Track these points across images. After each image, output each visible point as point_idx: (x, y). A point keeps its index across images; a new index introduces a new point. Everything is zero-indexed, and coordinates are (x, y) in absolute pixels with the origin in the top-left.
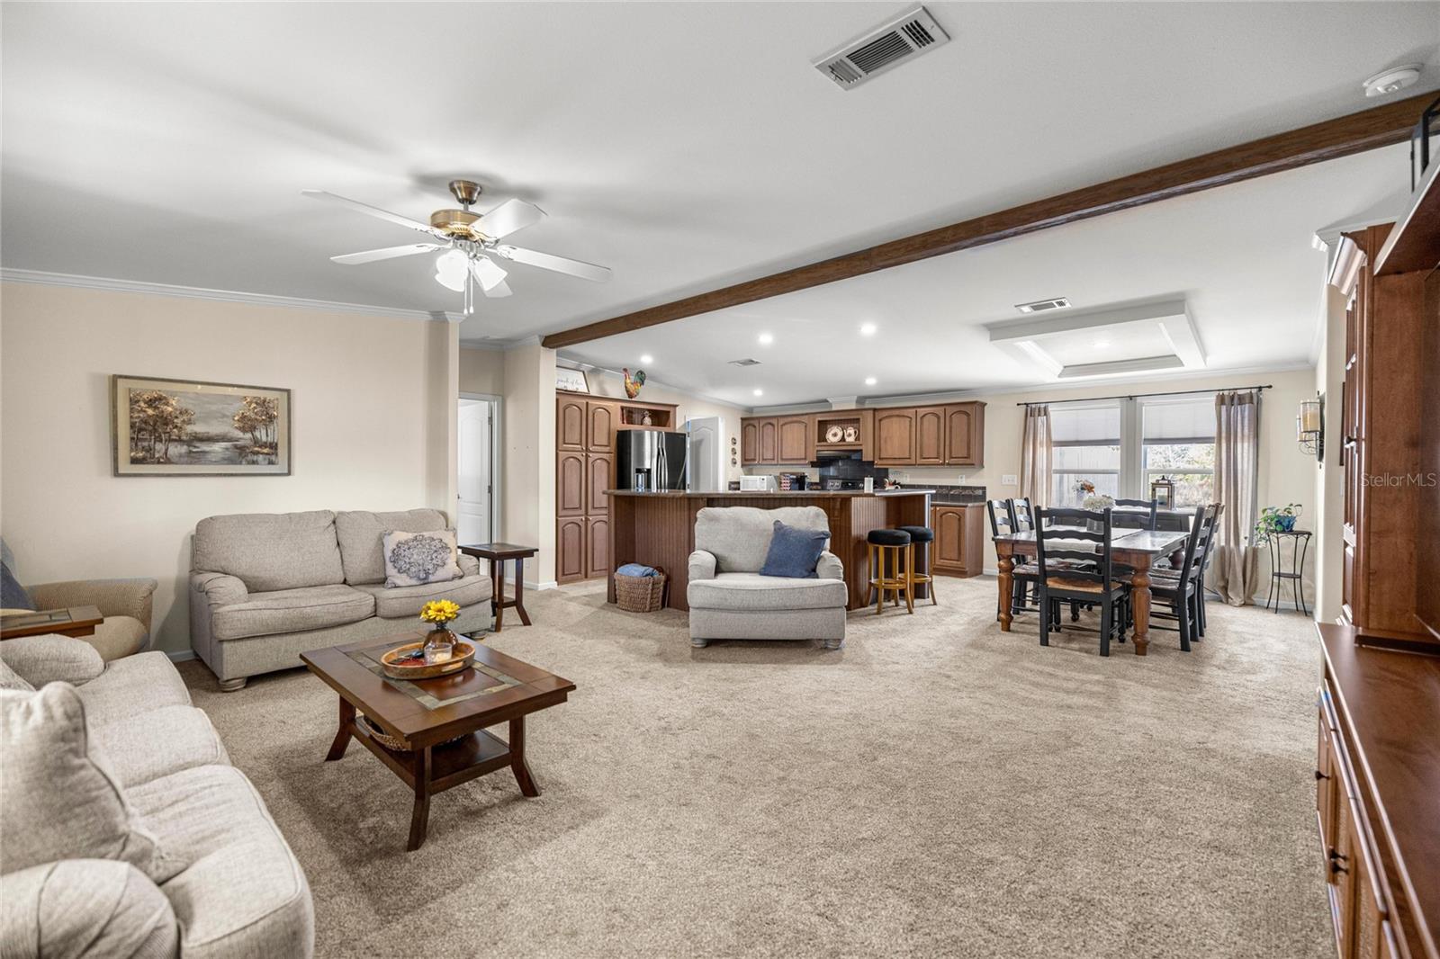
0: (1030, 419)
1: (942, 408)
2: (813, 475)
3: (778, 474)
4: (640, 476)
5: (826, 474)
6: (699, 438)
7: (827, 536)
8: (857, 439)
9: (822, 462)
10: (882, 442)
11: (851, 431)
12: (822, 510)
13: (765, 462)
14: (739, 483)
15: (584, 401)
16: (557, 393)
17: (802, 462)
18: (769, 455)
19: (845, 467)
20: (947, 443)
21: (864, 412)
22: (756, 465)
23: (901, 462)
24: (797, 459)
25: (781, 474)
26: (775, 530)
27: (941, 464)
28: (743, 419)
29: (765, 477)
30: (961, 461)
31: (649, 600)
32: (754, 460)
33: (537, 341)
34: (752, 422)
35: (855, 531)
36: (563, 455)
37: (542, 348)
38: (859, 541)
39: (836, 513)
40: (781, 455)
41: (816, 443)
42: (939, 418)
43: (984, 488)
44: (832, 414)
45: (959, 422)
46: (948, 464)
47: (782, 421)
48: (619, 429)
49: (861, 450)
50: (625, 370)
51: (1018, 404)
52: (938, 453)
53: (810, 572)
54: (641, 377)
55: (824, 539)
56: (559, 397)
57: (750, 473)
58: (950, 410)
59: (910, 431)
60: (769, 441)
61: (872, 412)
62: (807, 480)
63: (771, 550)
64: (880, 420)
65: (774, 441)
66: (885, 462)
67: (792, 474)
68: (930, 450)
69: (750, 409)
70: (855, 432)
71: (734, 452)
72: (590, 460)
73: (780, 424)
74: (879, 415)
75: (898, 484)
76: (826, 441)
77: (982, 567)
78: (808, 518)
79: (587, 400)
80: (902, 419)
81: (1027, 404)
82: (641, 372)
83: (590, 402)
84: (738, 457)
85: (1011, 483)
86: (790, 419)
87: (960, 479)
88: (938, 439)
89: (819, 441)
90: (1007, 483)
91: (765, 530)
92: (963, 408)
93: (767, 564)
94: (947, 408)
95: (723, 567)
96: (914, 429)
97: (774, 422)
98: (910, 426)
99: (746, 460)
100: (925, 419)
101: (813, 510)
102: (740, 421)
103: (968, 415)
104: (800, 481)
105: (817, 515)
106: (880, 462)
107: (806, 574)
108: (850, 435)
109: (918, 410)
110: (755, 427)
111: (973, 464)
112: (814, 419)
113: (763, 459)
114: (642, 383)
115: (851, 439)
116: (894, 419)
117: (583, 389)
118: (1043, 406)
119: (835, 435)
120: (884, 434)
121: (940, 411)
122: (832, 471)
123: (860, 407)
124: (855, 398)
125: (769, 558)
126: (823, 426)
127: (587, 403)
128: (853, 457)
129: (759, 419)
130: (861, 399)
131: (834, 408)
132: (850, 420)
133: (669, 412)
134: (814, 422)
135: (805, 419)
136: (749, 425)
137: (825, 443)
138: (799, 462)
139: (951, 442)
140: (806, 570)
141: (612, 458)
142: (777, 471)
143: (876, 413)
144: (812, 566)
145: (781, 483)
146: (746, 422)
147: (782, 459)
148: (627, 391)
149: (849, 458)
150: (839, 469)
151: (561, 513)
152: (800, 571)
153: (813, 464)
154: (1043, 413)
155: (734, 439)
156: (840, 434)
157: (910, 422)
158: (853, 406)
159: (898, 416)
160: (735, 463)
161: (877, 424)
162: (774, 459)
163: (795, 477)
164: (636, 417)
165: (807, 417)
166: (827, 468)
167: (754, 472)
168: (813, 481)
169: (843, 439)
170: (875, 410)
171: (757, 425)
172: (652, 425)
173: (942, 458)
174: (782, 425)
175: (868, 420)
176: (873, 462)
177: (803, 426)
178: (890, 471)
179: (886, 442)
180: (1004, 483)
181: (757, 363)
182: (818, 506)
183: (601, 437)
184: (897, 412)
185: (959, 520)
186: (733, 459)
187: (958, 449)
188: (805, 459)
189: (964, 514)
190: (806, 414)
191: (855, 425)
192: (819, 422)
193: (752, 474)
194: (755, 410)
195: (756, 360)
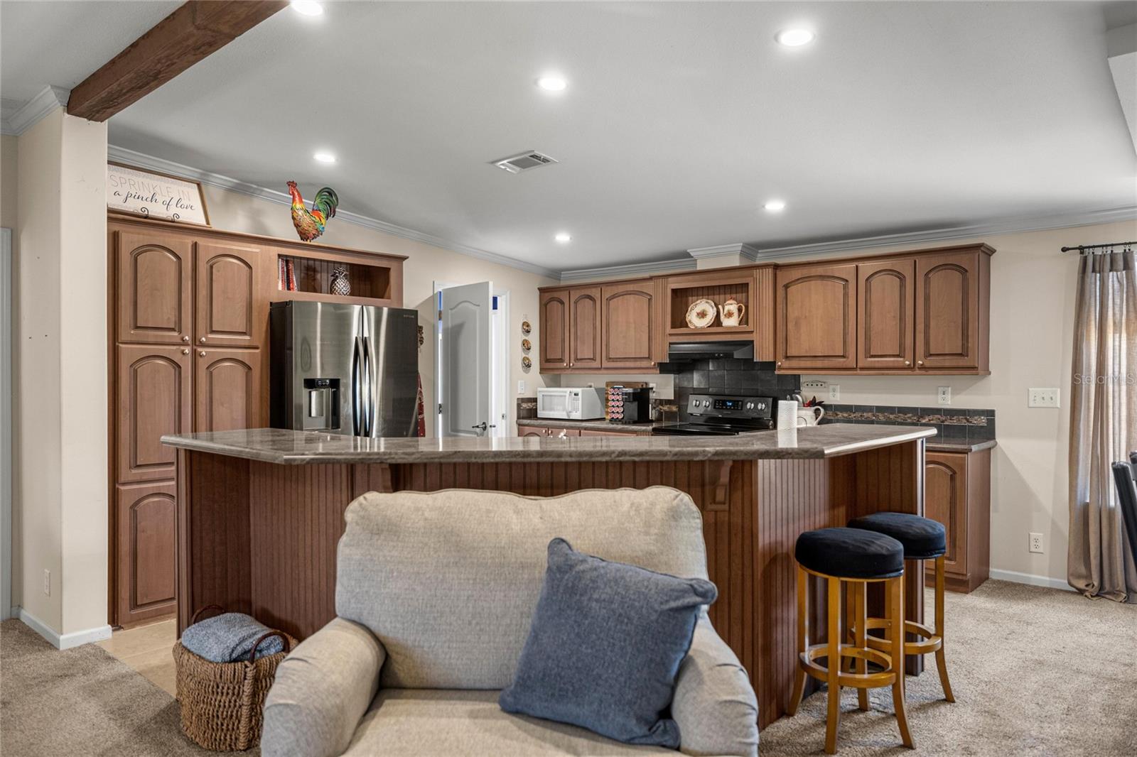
0: (1094, 280)
1: (909, 261)
2: (663, 387)
3: (604, 386)
4: (314, 394)
5: (685, 384)
6: (458, 321)
7: (704, 595)
8: (744, 320)
9: (679, 364)
10: (790, 326)
11: (732, 306)
12: (686, 498)
13: (579, 365)
14: (535, 400)
15: (189, 240)
16: (109, 219)
17: (644, 364)
18: (585, 352)
19: (720, 373)
20: (920, 327)
21: (756, 273)
22: (564, 369)
23: (827, 363)
24: (635, 359)
25: (607, 384)
26: (549, 569)
27: (908, 368)
28: (542, 290)
29: (579, 390)
30: (948, 362)
31: (244, 720)
32: (561, 360)
33: (53, 101)
34: (556, 295)
35: (765, 538)
36: (129, 353)
37: (67, 115)
38: (774, 559)
39: (721, 495)
40: (608, 352)
41: (669, 330)
42: (901, 277)
43: (990, 414)
44: (697, 277)
45: (944, 288)
46: (922, 367)
47: (608, 292)
48: (275, 301)
49: (752, 342)
50: (292, 184)
51: (1064, 250)
52: (902, 346)
53: (651, 727)
54: (329, 199)
55: (694, 607)
56: (116, 227)
57: (555, 382)
58: (924, 264)
59: (845, 305)
60: (585, 327)
61: (771, 270)
62: (653, 396)
63: (535, 636)
64: (786, 287)
65: (595, 328)
66: (794, 363)
67: (626, 385)
68: (885, 339)
69: (555, 273)
70: (740, 310)
71: (526, 346)
72: (203, 365)
73: (607, 295)
74: (784, 277)
75: (820, 404)
76: (687, 326)
77: (988, 565)
78: (648, 525)
79: (196, 239)
80: (829, 283)
81: (1081, 249)
82: (331, 193)
83: (202, 242)
84: (534, 356)
85: (1048, 403)
86: (621, 289)
87: (940, 396)
88: (902, 319)
89: (673, 326)
90: (1039, 403)
91: (523, 566)
92: (952, 259)
93: (524, 683)
94: (917, 258)
95: (402, 671)
96: (852, 302)
97: (595, 293)
98: (846, 295)
99: (548, 361)
100: (875, 282)
101: (663, 497)
102: (538, 292)
103: (964, 271)
104: (640, 397)
105: (674, 514)
106: (786, 364)
107: (639, 730)
108: (730, 315)
109: (860, 265)
110: (562, 303)
111: (974, 368)
112: (665, 288)
113: (577, 360)
114: (331, 212)
115: (731, 322)
116: (814, 284)
117: (195, 216)
118: (1119, 250)
119: (702, 315)
120: (793, 312)
121: (905, 266)
122: (697, 380)
123: (747, 263)
124: (739, 246)
125: (528, 662)
126: (681, 299)
127: (195, 245)
128: (737, 355)
129: (569, 288)
130: (751, 248)
131: (700, 267)
132: (731, 286)
133: (388, 270)
134: (664, 294)
135: (648, 287)
136: (552, 299)
137: (683, 330)
138: (638, 364)
139: (927, 327)
140: (640, 719)
141: (257, 357)
142: (601, 380)
143: (779, 273)
144: (660, 705)
145: (607, 400)
146: (548, 296)
147: (609, 359)
148: (297, 226)
149: (728, 356)
150: (708, 377)
151: (126, 473)
152: (620, 719)
153: (663, 368)
154: (1121, 264)
155: (526, 324)
156: (711, 313)
157: (845, 287)
158: (735, 262)
159: (822, 277)
160: (529, 366)
161: (781, 293)
162: (593, 359)
163: (630, 390)
164: (323, 278)
165: (652, 283)
166: (689, 376)
167: (563, 381)
168: (663, 397)
169: (717, 322)
170: (776, 267)
171: (566, 301)
172: (352, 294)
173: (909, 353)
174: (609, 300)
175: (763, 286)
176: (774, 363)
177: (645, 300)
178: (802, 380)
179: (797, 324)
180: (1031, 404)
181: (545, 161)
182: (676, 486)
183: (229, 312)
184: (816, 271)
185: (952, 478)
186: (524, 359)
187: (945, 338)
188: (649, 358)
189: (962, 467)
190: (651, 278)
191: (739, 296)
192: (674, 291)
193: (560, 386)
194: (564, 274)
195: (543, 155)
